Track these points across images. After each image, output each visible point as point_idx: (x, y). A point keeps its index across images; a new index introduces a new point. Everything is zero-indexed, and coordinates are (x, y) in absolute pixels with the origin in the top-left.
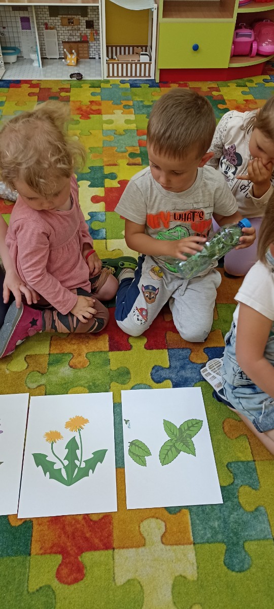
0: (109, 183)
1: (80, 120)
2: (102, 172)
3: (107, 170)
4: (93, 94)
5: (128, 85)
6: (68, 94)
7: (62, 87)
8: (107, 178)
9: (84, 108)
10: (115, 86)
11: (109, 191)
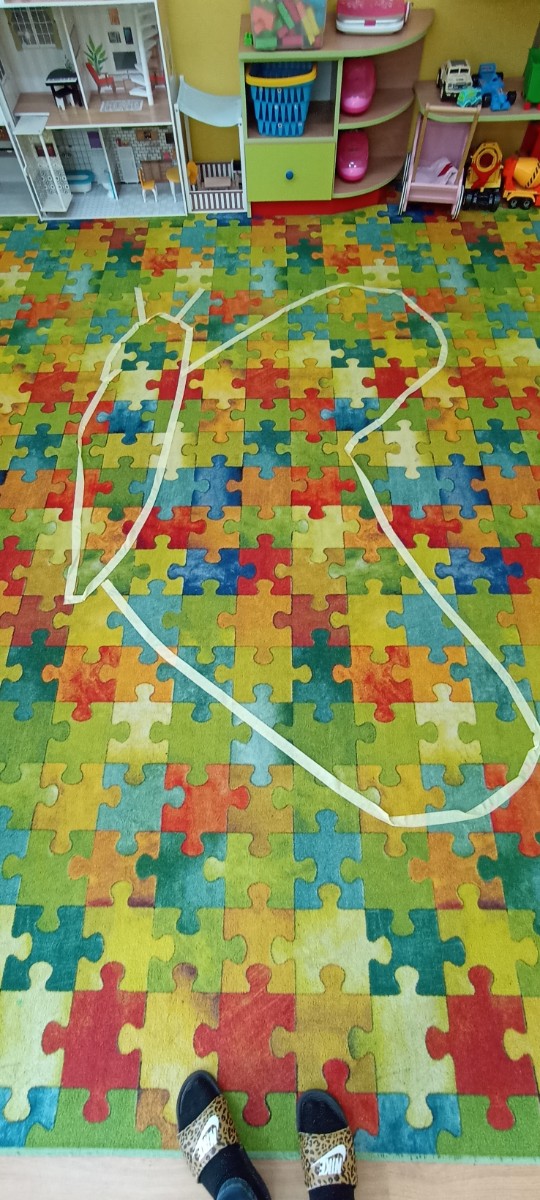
0: (169, 365)
1: (152, 277)
2: (164, 350)
3: (169, 348)
4: (173, 237)
5: (214, 223)
6: (143, 238)
7: (139, 226)
8: (167, 357)
9: (159, 259)
10: (200, 224)
11: (166, 374)
